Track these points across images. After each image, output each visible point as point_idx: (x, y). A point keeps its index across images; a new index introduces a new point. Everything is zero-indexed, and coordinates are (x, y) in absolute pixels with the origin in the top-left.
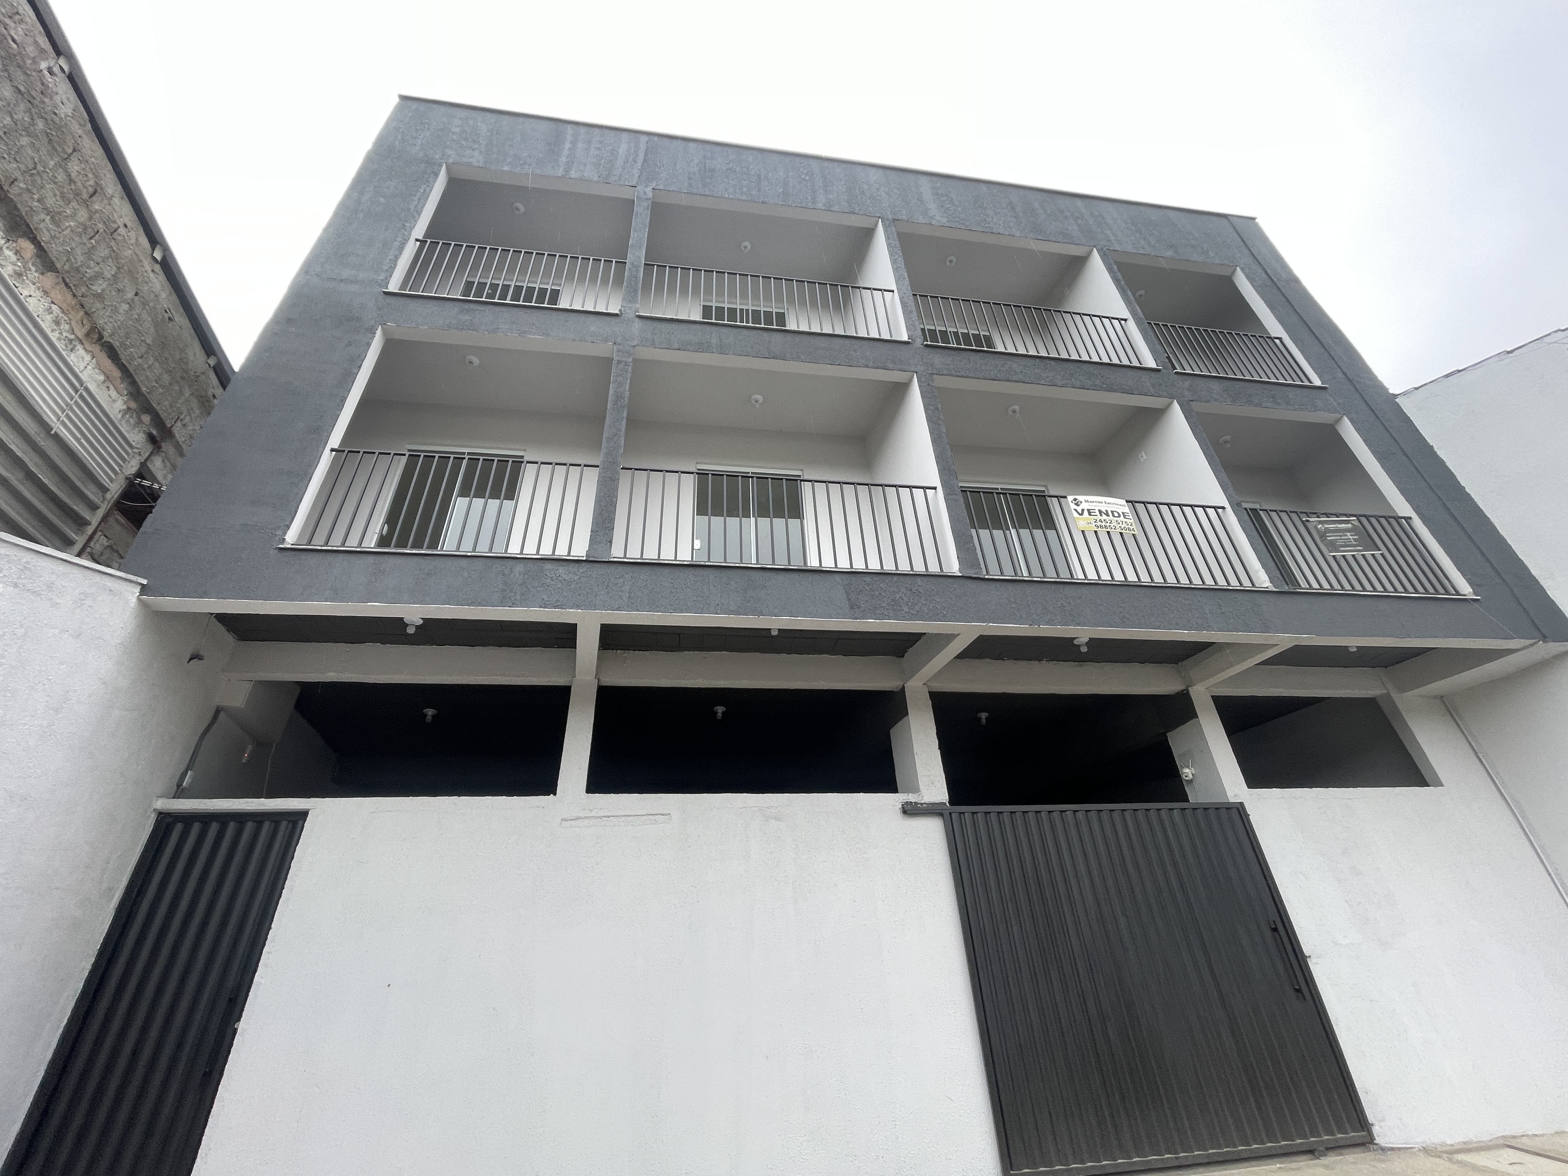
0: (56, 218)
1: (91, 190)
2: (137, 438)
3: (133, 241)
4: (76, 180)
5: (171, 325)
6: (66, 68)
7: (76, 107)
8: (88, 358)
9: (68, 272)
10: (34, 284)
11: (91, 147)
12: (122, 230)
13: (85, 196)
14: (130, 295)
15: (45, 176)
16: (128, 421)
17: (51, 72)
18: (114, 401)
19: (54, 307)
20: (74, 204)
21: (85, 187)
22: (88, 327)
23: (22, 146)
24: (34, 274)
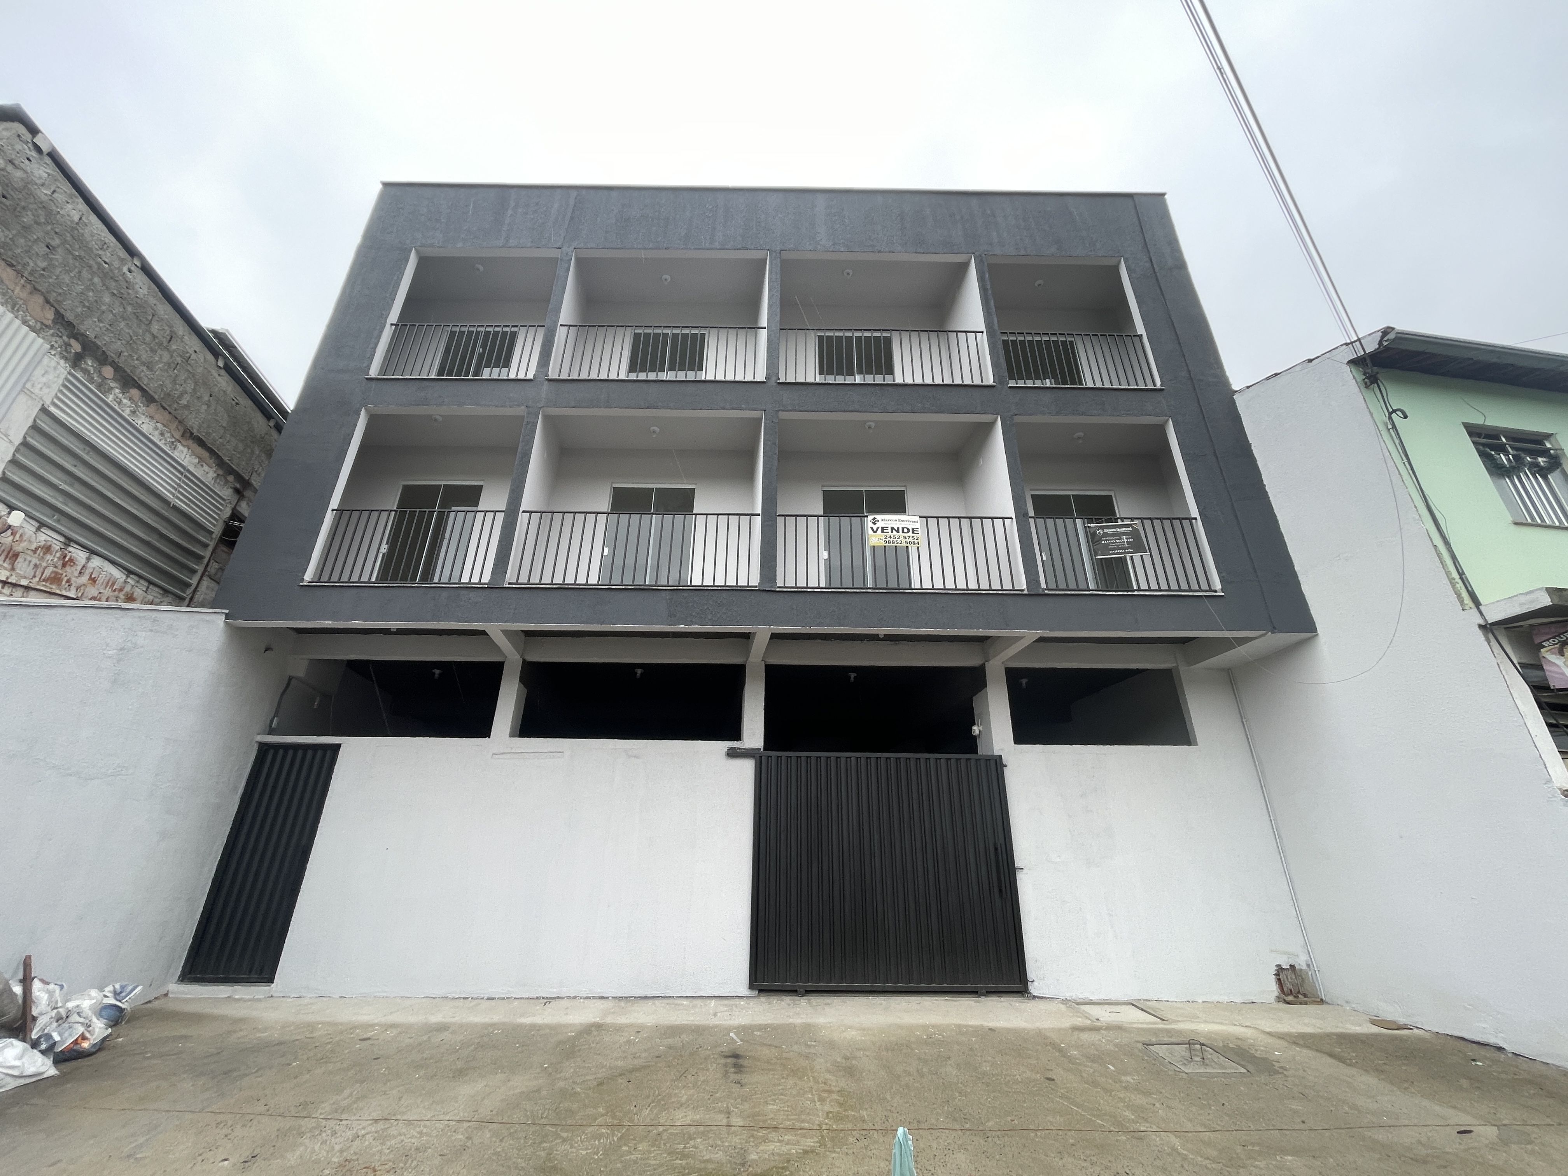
0: (149, 366)
1: (169, 338)
2: (227, 493)
3: (202, 360)
4: (158, 335)
5: (237, 408)
6: (138, 264)
7: (150, 286)
8: (185, 450)
9: (163, 398)
10: (144, 414)
11: (164, 309)
12: (194, 356)
13: (165, 344)
14: (206, 398)
15: (139, 342)
16: (219, 483)
17: (130, 271)
18: (207, 473)
19: (159, 425)
20: (159, 352)
21: (164, 337)
22: (182, 429)
23: (122, 329)
24: (143, 408)
